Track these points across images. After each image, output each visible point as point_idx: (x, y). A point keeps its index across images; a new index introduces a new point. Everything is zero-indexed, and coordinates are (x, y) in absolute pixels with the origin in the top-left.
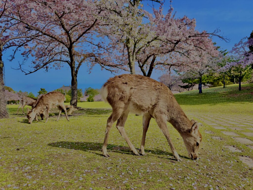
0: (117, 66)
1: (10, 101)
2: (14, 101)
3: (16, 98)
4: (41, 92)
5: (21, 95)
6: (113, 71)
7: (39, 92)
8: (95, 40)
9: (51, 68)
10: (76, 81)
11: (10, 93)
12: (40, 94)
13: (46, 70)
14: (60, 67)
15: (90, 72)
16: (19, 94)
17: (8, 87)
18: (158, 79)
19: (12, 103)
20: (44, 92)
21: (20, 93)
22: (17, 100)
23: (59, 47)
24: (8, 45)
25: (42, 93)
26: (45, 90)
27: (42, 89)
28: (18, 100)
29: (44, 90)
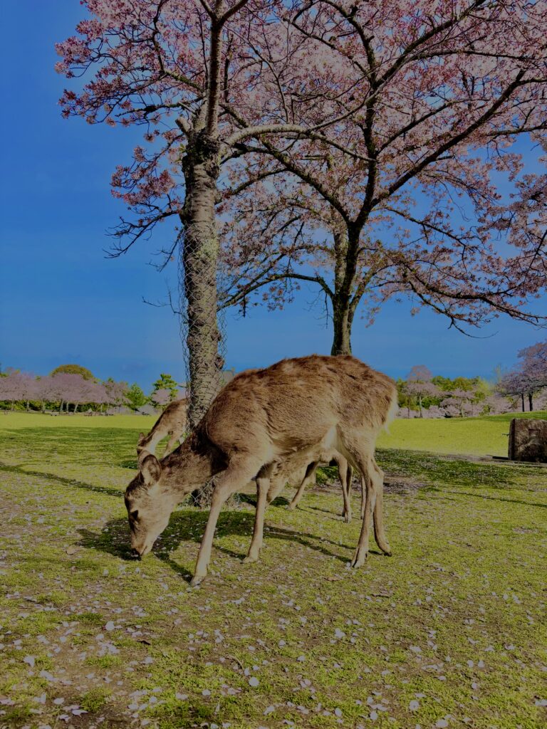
0: (488, 298)
1: (84, 403)
2: (94, 404)
3: (100, 397)
4: (162, 385)
5: (111, 390)
7: (156, 382)
8: (414, 204)
9: (256, 304)
11: (85, 382)
12: (157, 389)
13: (240, 311)
14: (281, 302)
15: (372, 322)
16: (109, 387)
17: (81, 366)
18: (519, 356)
19: (90, 410)
20: (168, 384)
21: (111, 384)
22: (102, 402)
23: (284, 235)
24: (161, 211)
25: (164, 385)
26: (172, 379)
27: (163, 377)
28: (104, 402)
29: (170, 377)
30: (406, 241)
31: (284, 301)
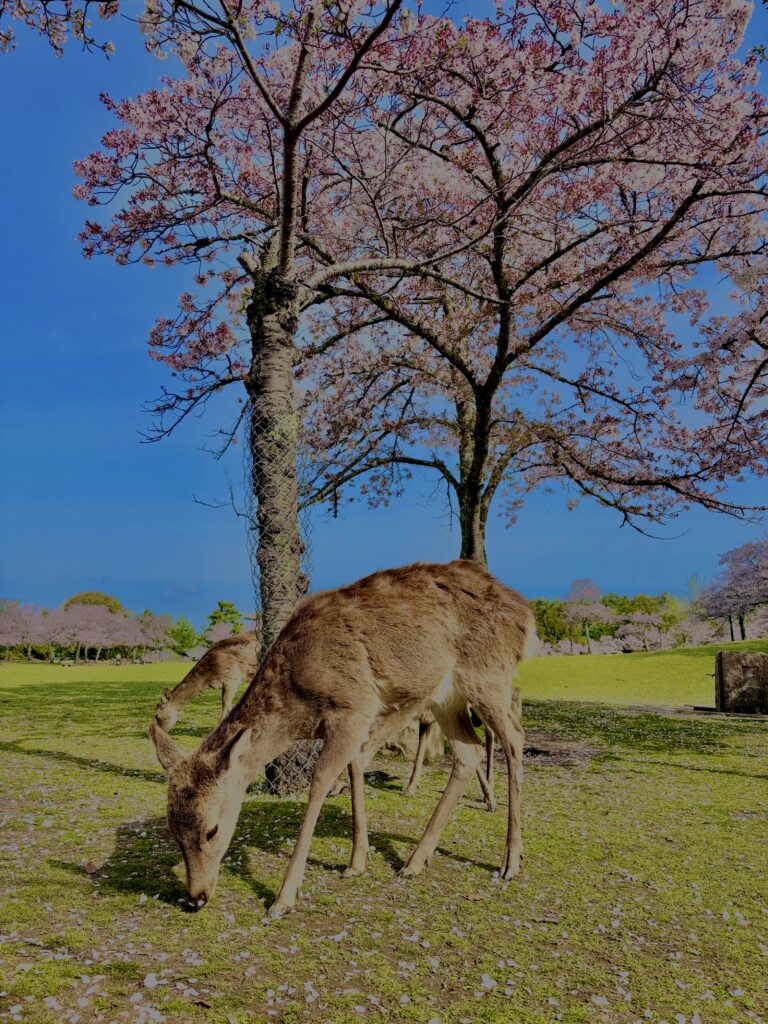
0: (673, 483)
1: (110, 647)
2: (123, 647)
3: (133, 638)
4: (220, 617)
5: (148, 626)
6: (636, 510)
7: (212, 614)
8: (565, 359)
9: (351, 500)
10: (481, 560)
11: (111, 617)
12: (214, 624)
13: (329, 510)
14: (386, 496)
15: (513, 520)
16: (145, 622)
17: (106, 594)
18: (721, 563)
19: (119, 656)
20: (229, 616)
21: (148, 619)
22: (135, 644)
23: (387, 405)
24: (218, 377)
25: (223, 618)
26: (233, 608)
27: (222, 606)
28: (138, 644)
30: (555, 409)
31: (389, 494)
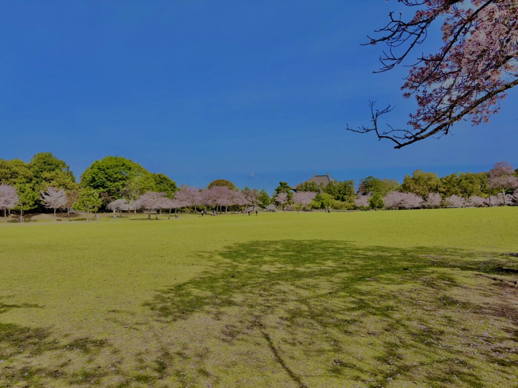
1: (231, 206)
3: (242, 201)
4: (281, 190)
5: (248, 195)
7: (277, 188)
11: (231, 191)
12: (278, 193)
16: (246, 193)
17: (227, 180)
19: (235, 210)
20: (285, 189)
22: (243, 204)
26: (288, 185)
27: (281, 184)
